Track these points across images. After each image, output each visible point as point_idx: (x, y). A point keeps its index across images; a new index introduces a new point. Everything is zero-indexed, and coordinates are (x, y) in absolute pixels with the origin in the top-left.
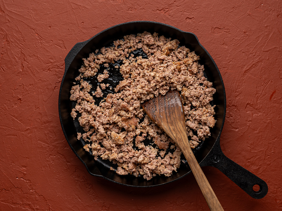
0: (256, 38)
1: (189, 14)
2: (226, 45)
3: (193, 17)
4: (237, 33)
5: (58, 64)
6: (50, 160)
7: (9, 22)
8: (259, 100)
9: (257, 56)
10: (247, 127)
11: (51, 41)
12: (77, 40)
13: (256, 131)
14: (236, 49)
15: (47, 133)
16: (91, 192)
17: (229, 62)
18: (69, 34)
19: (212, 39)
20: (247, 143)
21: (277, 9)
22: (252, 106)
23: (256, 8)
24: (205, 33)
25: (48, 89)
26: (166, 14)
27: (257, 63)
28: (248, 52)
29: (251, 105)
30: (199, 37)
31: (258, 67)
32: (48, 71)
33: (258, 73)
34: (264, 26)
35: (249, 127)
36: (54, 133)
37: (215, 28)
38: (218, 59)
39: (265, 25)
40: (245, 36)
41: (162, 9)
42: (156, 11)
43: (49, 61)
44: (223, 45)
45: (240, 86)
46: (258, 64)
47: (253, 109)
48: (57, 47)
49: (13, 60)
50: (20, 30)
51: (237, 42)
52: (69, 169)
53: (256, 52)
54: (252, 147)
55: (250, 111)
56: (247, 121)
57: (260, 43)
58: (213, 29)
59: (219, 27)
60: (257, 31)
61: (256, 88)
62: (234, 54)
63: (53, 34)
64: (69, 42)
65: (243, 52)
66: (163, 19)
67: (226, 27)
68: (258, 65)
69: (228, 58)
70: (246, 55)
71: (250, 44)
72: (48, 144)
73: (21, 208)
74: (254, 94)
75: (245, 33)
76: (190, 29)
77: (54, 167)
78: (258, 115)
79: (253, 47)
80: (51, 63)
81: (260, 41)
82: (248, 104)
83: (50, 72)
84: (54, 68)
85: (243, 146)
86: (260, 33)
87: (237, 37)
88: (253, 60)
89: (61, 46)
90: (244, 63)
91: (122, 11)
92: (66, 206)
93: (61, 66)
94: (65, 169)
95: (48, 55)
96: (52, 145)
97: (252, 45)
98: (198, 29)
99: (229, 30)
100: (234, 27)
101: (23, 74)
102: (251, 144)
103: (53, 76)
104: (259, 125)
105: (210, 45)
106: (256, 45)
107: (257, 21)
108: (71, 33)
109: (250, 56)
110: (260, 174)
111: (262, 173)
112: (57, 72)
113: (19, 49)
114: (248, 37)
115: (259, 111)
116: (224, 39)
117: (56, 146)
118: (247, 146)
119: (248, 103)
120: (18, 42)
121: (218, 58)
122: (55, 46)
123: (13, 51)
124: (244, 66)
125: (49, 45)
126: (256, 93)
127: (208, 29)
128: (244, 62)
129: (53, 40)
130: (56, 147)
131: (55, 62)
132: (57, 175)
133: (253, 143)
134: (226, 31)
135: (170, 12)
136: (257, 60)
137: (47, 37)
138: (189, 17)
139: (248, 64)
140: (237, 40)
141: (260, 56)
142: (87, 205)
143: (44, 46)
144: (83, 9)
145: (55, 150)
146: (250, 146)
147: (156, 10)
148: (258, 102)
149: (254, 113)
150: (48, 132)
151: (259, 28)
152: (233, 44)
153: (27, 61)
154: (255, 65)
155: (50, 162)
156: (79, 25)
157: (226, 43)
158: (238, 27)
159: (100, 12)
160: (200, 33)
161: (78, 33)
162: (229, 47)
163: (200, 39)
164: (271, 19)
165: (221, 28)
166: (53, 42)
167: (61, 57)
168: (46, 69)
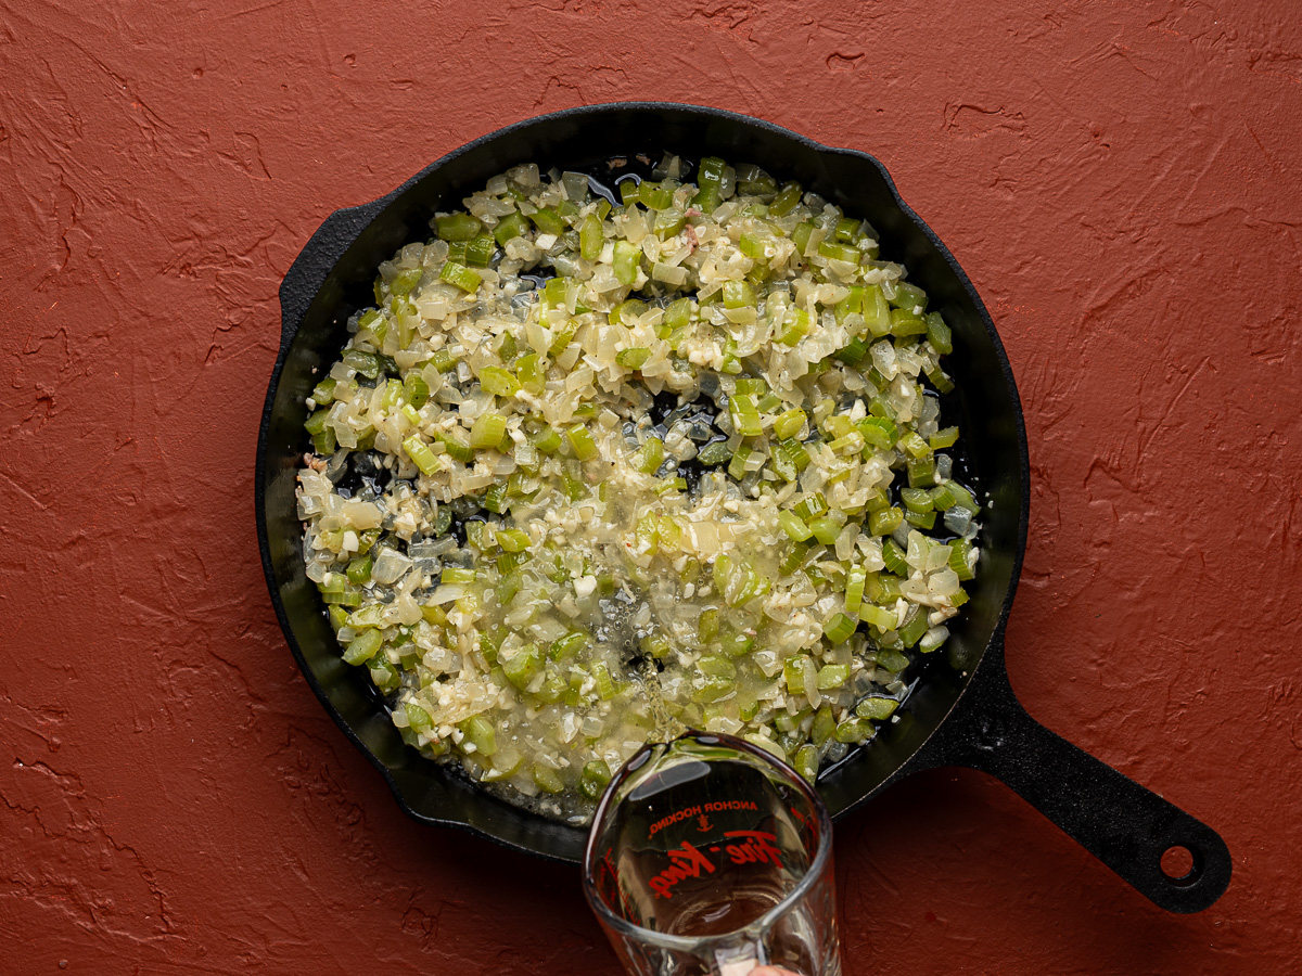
0: (1148, 162)
1: (844, 36)
2: (1007, 187)
3: (862, 55)
4: (1061, 137)
5: (228, 243)
6: (174, 688)
7: (12, 40)
8: (1149, 448)
9: (1149, 247)
10: (1091, 572)
11: (202, 138)
12: (322, 137)
13: (1128, 589)
14: (1051, 207)
15: (164, 561)
16: (356, 840)
17: (1019, 269)
18: (285, 107)
19: (942, 156)
20: (1087, 644)
21: (1251, 35)
22: (1117, 475)
23: (1151, 24)
24: (913, 127)
25: (178, 356)
26: (736, 35)
27: (1144, 279)
28: (1110, 225)
29: (1112, 472)
30: (885, 146)
31: (1149, 294)
32: (181, 273)
33: (1150, 325)
34: (1184, 106)
35: (1098, 570)
36: (196, 561)
37: (960, 109)
38: (968, 250)
39: (1193, 105)
40: (1097, 152)
41: (719, 11)
42: (690, 18)
43: (188, 229)
44: (991, 189)
45: (1062, 380)
46: (1150, 283)
47: (1120, 491)
48: (226, 166)
49: (23, 216)
50: (61, 82)
51: (1059, 177)
52: (259, 731)
53: (1144, 229)
54: (1106, 666)
55: (1104, 498)
56: (1091, 545)
57: (1164, 183)
58: (950, 113)
59: (980, 105)
60: (1154, 131)
61: (1139, 393)
62: (1042, 230)
63: (213, 105)
64: (284, 145)
65: (1085, 225)
66: (723, 58)
67: (1010, 107)
68: (1151, 286)
69: (1012, 249)
70: (1099, 239)
71: (1118, 187)
72: (170, 612)
73: (32, 901)
74: (1126, 420)
75: (1096, 136)
76: (843, 105)
77: (189, 720)
78: (1143, 520)
79: (1132, 204)
80: (197, 240)
81: (1163, 176)
82: (1097, 465)
83: (188, 280)
84: (211, 262)
85: (1067, 657)
86: (1165, 139)
87: (1060, 154)
88: (1128, 265)
89: (248, 162)
90: (1088, 277)
91: (535, 13)
92: (240, 903)
93: (242, 255)
94: (241, 730)
95: (185, 199)
96: (187, 619)
97: (1127, 192)
98: (881, 110)
99: (1024, 118)
100: (1048, 108)
101: (64, 286)
102: (1105, 652)
103: (203, 301)
104: (1145, 564)
105: (934, 185)
106: (1146, 192)
107: (1153, 83)
108: (294, 103)
109: (1117, 242)
112: (222, 283)
113: (54, 168)
114: (1108, 156)
115: (1145, 502)
116: (1001, 158)
117: (204, 623)
118: (1085, 659)
119: (1098, 460)
120: (50, 136)
121: (967, 246)
122: (218, 159)
123: (23, 175)
124: (1088, 287)
125: (192, 153)
126: (1137, 414)
127: (929, 110)
128: (1088, 270)
129: (208, 131)
130: (206, 628)
131: (215, 235)
132: (204, 759)
133: (1116, 645)
134: (1009, 121)
135: (757, 23)
136: (1147, 265)
137: (184, 119)
138: (840, 50)
139: (1105, 282)
140: (1061, 166)
141: (1162, 248)
142: (336, 903)
143: (168, 160)
145: (198, 642)
146: (1100, 661)
147: (690, 13)
148: (1144, 457)
149: (1126, 510)
150: (170, 556)
151: (1165, 116)
152: (1039, 183)
153: (85, 223)
154: (1139, 288)
155: (175, 696)
156: (334, 69)
157: (1009, 177)
158: (1065, 109)
159: (433, 12)
160: (889, 126)
161: (326, 106)
162: (1019, 197)
163: (889, 156)
164: (1222, 78)
165: (989, 110)
166: (209, 142)
167: (244, 212)
168: (172, 263)
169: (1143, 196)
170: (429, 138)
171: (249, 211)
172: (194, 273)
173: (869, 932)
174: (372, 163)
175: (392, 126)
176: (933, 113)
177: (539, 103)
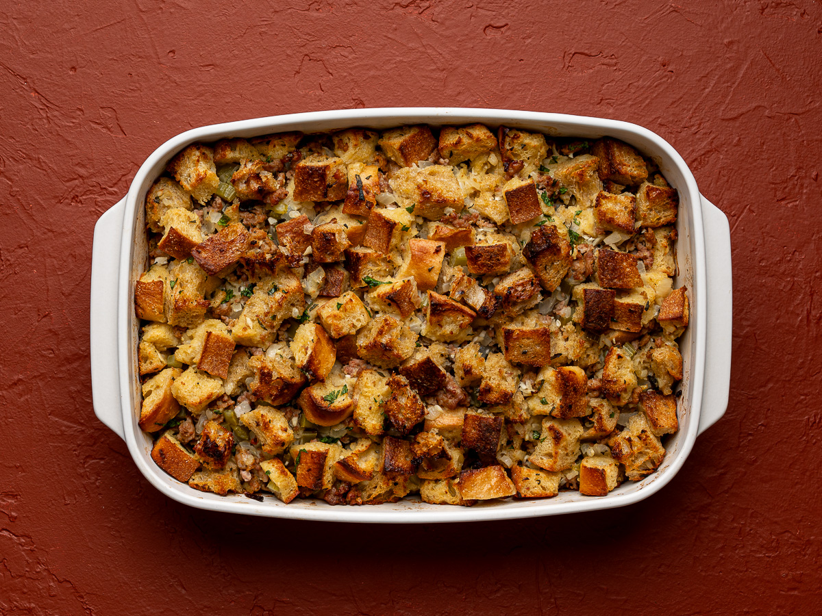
0: (700, 80)
1: (494, 13)
2: (608, 104)
3: (507, 25)
4: (641, 68)
5: (101, 180)
6: (88, 474)
9: (704, 136)
11: (79, 113)
12: (157, 106)
14: (638, 114)
15: (75, 391)
16: (215, 564)
18: (132, 88)
19: (564, 87)
24: (544, 69)
25: (74, 257)
26: (424, 17)
27: (703, 157)
28: (678, 123)
30: (526, 83)
31: (707, 167)
32: (72, 202)
33: (709, 187)
34: (720, 41)
37: (573, 55)
39: (726, 41)
40: (665, 76)
41: (411, 3)
42: (393, 9)
43: (74, 173)
44: (598, 106)
46: (706, 159)
48: (96, 129)
51: (642, 94)
52: (147, 498)
53: (700, 124)
57: (711, 93)
58: (567, 58)
59: (586, 51)
60: (702, 60)
63: (85, 91)
64: (133, 113)
65: (661, 125)
66: (416, 33)
67: (607, 51)
68: (708, 161)
70: (671, 133)
71: (681, 98)
72: (82, 424)
75: (664, 66)
76: (497, 59)
77: (100, 494)
79: (691, 109)
80: (81, 180)
81: (710, 89)
83: (77, 206)
84: (91, 193)
86: (709, 65)
87: (641, 79)
88: (691, 149)
89: (110, 126)
91: (291, 13)
92: (143, 611)
93: (111, 187)
94: (134, 498)
95: (71, 153)
96: (93, 428)
97: (687, 101)
98: (522, 60)
99: (616, 58)
100: (631, 50)
103: (88, 219)
105: (561, 106)
106: (699, 100)
107: (699, 28)
108: (138, 85)
109: (683, 134)
110: (726, 492)
111: (732, 487)
112: (100, 207)
114: (673, 78)
116: (603, 85)
122: (90, 125)
125: (73, 123)
127: (553, 57)
129: (83, 108)
130: (106, 433)
131: (93, 175)
132: (112, 519)
134: (607, 61)
135: (437, 9)
136: (704, 148)
137: (66, 101)
138: (492, 22)
140: (643, 87)
141: (713, 136)
142: (205, 607)
143: (58, 129)
144: (172, 10)
145: (102, 443)
147: (392, 6)
150: (80, 387)
151: (708, 49)
152: (629, 100)
153: (6, 174)
154: (700, 163)
155: (89, 479)
156: (162, 60)
157: (609, 97)
158: (642, 50)
159: (224, 18)
160: (528, 70)
161: (158, 85)
162: (616, 110)
163: (530, 89)
164: (743, 22)
165: (593, 54)
166: (84, 115)
167: (110, 159)
168: (65, 196)
169: (698, 103)
170: (227, 101)
171: (113, 158)
172: (81, 202)
173: (555, 599)
174: (192, 120)
175: (203, 95)
176: (556, 59)
177: (298, 72)
